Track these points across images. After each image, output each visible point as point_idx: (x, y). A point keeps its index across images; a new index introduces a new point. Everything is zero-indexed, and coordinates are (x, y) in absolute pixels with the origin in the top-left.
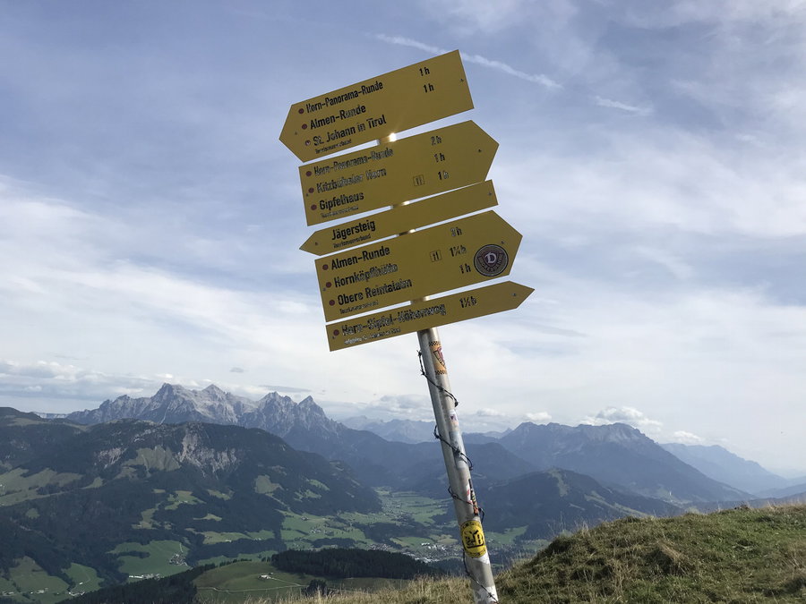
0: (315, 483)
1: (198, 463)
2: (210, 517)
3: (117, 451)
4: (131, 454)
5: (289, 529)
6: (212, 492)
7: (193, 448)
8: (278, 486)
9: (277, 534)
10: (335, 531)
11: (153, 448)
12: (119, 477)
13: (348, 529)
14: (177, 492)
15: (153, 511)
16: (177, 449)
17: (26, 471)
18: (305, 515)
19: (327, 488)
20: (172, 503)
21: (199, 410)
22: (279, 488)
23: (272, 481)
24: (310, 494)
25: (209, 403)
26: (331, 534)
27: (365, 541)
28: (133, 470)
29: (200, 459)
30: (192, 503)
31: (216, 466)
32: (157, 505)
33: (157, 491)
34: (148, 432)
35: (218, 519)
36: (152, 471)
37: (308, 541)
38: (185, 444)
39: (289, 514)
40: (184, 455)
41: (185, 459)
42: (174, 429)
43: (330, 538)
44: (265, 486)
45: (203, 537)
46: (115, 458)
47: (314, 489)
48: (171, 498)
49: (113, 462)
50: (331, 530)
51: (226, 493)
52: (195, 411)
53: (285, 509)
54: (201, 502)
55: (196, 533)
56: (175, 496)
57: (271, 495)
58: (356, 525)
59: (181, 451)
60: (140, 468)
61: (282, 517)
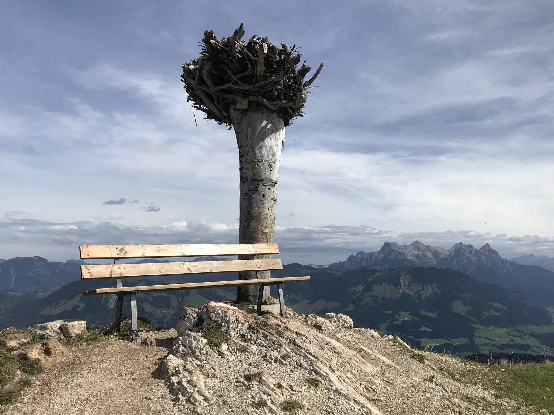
0: (496, 304)
1: (412, 293)
2: (423, 329)
3: (360, 288)
4: (368, 288)
5: (480, 337)
6: (423, 313)
7: (408, 284)
8: (469, 307)
9: (472, 340)
10: (515, 338)
11: (382, 284)
12: (363, 303)
13: (525, 337)
14: (400, 313)
15: (386, 325)
16: (397, 284)
17: (309, 301)
18: (491, 327)
19: (506, 308)
20: (398, 320)
21: (409, 258)
22: (469, 309)
23: (465, 304)
24: (493, 312)
25: (416, 253)
26: (511, 341)
27: (540, 346)
28: (371, 299)
29: (413, 291)
30: (411, 320)
31: (424, 295)
32: (388, 321)
33: (387, 312)
34: (377, 274)
35: (429, 330)
36: (383, 299)
37: (494, 345)
38: (402, 281)
39: (479, 326)
40: (402, 289)
41: (403, 291)
42: (394, 272)
43: (512, 343)
44: (459, 308)
45: (420, 342)
46: (359, 292)
47: (496, 309)
48: (397, 317)
49: (358, 294)
50: (512, 338)
51: (433, 312)
52: (407, 259)
53: (476, 323)
54: (417, 319)
55: (415, 339)
56: (399, 315)
57: (464, 314)
58: (532, 335)
59: (400, 286)
60: (375, 298)
61: (474, 329)
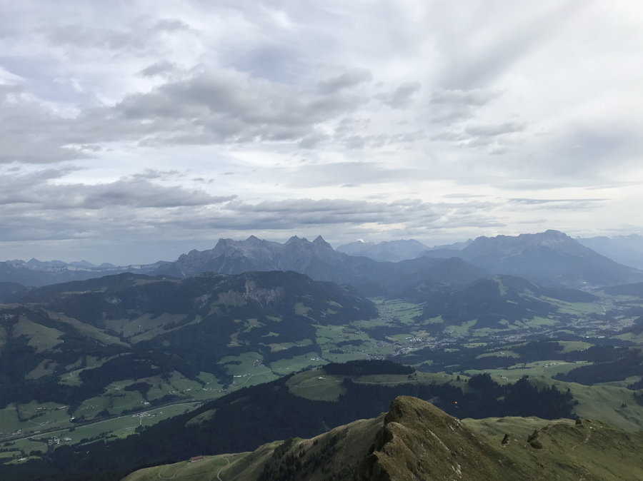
0: (333, 303)
1: (257, 299)
2: (271, 334)
3: (205, 297)
4: (215, 298)
5: (320, 337)
6: (270, 318)
7: (252, 289)
8: (310, 308)
9: (314, 341)
10: (350, 335)
11: (227, 292)
12: (210, 314)
13: (358, 333)
14: (249, 320)
15: (237, 334)
16: (243, 291)
17: (152, 315)
18: (329, 327)
19: (340, 306)
20: (247, 328)
21: (246, 255)
22: (310, 310)
23: (306, 306)
24: (330, 312)
25: (252, 249)
26: (347, 338)
27: (370, 339)
28: (218, 308)
29: (257, 295)
30: (259, 326)
31: (269, 299)
32: (239, 330)
33: (237, 321)
34: (222, 282)
35: (276, 335)
37: (334, 343)
38: (246, 287)
39: (318, 326)
40: (246, 295)
41: (249, 297)
42: (238, 278)
43: (347, 340)
44: (301, 310)
45: (270, 348)
46: (205, 301)
47: (333, 308)
48: (246, 325)
49: (204, 304)
50: (347, 335)
51: (278, 317)
52: (244, 257)
53: (316, 324)
54: (264, 325)
55: (265, 345)
56: (248, 323)
57: (306, 315)
58: (363, 330)
59: (246, 292)
60: (222, 306)
61: (315, 330)
